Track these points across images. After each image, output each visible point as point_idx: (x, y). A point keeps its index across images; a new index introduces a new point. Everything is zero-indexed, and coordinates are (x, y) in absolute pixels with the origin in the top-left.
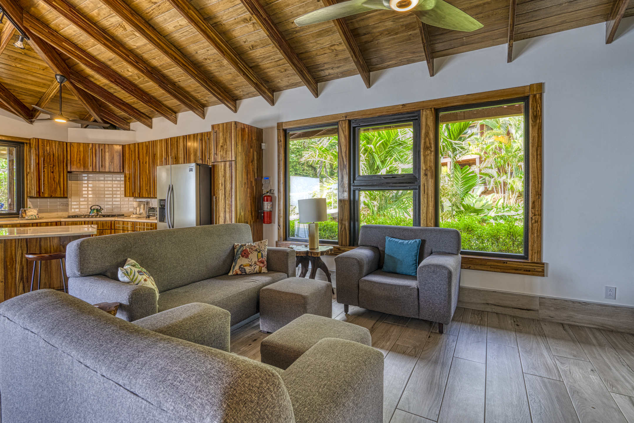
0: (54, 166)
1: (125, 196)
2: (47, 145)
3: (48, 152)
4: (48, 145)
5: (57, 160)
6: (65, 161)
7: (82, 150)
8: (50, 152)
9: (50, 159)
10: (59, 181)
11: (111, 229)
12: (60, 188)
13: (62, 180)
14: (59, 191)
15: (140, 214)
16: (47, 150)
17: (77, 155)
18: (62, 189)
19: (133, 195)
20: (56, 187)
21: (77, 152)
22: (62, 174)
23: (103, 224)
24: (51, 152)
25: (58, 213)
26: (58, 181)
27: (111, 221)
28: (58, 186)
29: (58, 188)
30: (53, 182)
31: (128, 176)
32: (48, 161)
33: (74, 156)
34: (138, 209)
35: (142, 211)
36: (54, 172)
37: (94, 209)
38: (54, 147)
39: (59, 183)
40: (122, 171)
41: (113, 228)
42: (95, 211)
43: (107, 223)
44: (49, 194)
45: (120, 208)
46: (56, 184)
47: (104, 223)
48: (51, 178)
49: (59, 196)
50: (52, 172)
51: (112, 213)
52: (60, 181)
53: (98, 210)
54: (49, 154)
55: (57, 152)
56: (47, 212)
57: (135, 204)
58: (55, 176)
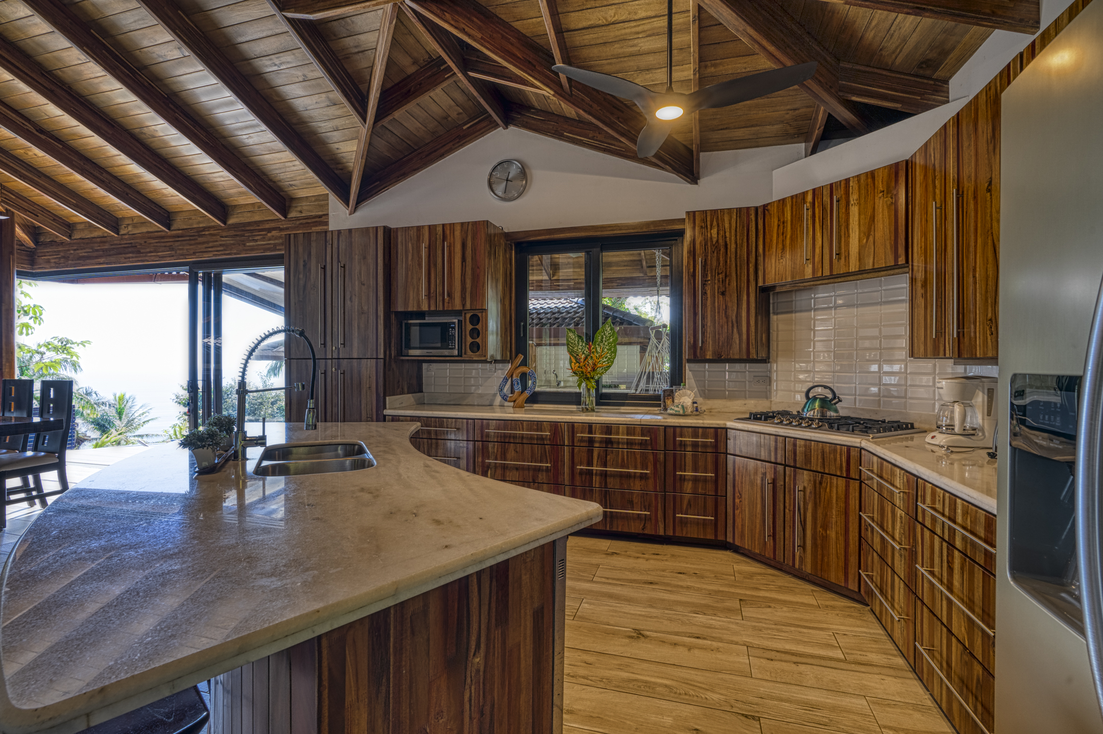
0: (726, 276)
1: (912, 354)
2: (711, 225)
3: (715, 240)
4: (715, 223)
5: (733, 259)
6: (753, 260)
7: (789, 218)
8: (717, 241)
9: (718, 260)
10: (738, 315)
11: (848, 477)
12: (740, 334)
13: (744, 314)
14: (738, 342)
15: (969, 433)
16: (711, 238)
17: (778, 234)
18: (745, 337)
19: (935, 352)
20: (730, 331)
21: (779, 226)
22: (745, 298)
23: (823, 453)
24: (721, 241)
25: (746, 402)
26: (734, 318)
27: (849, 448)
28: (735, 330)
29: (736, 336)
30: (725, 319)
31: (920, 276)
32: (715, 264)
33: (771, 240)
34: (957, 409)
35: (978, 418)
36: (727, 293)
37: (815, 398)
38: (727, 225)
39: (737, 322)
40: (901, 260)
41: (853, 474)
42: (817, 404)
43: (835, 451)
44: (714, 353)
45: (905, 397)
46: (730, 324)
47: (827, 450)
48: (719, 309)
49: (737, 357)
50: (723, 294)
51: (876, 412)
52: (741, 317)
53: (826, 403)
54: (716, 246)
55: (733, 238)
56: (724, 397)
57: (946, 388)
58: (729, 304)
